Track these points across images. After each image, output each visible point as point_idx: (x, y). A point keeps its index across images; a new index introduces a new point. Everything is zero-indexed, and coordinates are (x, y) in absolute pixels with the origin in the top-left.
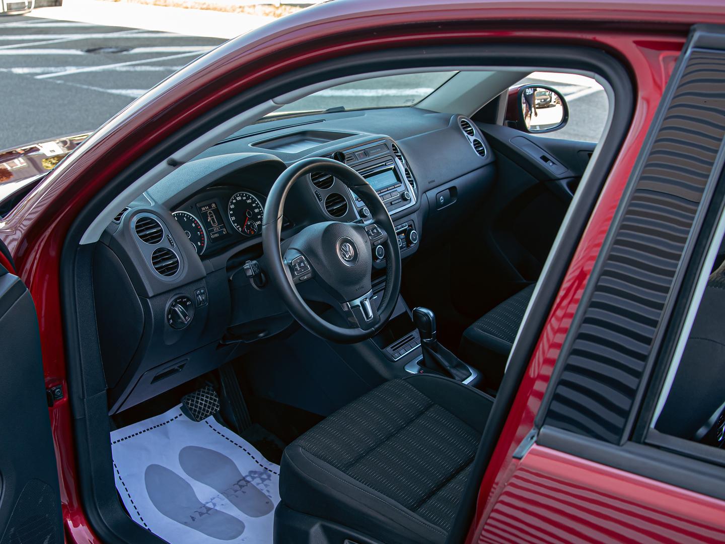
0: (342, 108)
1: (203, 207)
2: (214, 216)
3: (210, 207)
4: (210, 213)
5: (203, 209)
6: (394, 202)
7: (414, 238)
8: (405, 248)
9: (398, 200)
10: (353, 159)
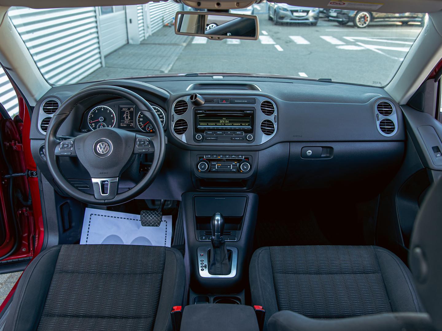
0: (331, 79)
1: (124, 108)
2: (129, 115)
3: (129, 109)
4: (127, 112)
5: (124, 109)
6: (235, 138)
7: (245, 168)
8: (234, 172)
9: (240, 138)
10: (214, 102)
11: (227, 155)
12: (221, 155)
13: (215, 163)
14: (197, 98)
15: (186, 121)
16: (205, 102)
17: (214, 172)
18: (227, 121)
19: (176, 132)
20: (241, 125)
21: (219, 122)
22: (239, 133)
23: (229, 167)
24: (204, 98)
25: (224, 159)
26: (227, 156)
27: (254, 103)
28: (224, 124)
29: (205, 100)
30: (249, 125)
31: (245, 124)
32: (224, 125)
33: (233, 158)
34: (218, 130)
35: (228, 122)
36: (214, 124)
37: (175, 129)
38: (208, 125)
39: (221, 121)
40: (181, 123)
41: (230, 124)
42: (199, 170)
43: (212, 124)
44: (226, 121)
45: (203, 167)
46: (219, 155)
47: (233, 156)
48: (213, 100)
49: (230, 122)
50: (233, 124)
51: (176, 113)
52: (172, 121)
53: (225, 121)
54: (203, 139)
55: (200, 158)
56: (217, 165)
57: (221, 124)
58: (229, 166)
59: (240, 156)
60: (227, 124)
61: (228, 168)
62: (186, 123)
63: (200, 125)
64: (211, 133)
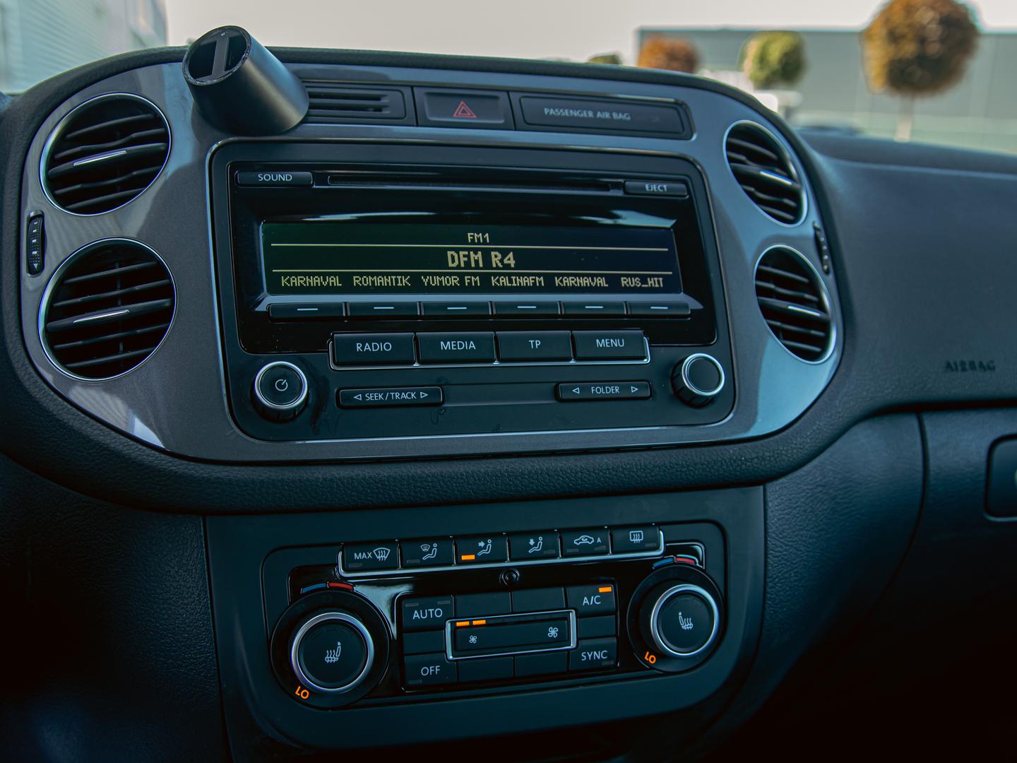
6: (585, 383)
7: (687, 625)
8: (595, 669)
9: (624, 382)
10: (386, 112)
11: (534, 533)
12: (484, 537)
13: (435, 612)
14: (248, 65)
15: (151, 256)
16: (312, 107)
17: (433, 687)
18: (504, 253)
19: (64, 358)
20: (614, 286)
21: (439, 260)
22: (616, 343)
23: (553, 632)
24: (301, 78)
25: (509, 570)
26: (535, 545)
27: (683, 130)
28: (485, 278)
29: (312, 95)
30: (669, 287)
31: (644, 279)
32: (486, 287)
33: (585, 551)
34: (443, 320)
35: (510, 260)
36: (405, 281)
37: (53, 337)
38: (348, 288)
39: (456, 258)
40: (109, 283)
41: (529, 281)
42: (295, 682)
43: (380, 281)
44: (496, 258)
45: (332, 658)
46: (469, 539)
47: (584, 539)
48: (378, 98)
49: (524, 261)
50: (549, 279)
51: (63, 201)
52: (32, 271)
53: (487, 255)
54: (315, 407)
55: (301, 575)
56: (455, 629)
57: (454, 281)
58: (552, 621)
59: (636, 537)
60: (504, 281)
61: (553, 642)
62: (159, 271)
63: (276, 289)
64: (386, 347)
